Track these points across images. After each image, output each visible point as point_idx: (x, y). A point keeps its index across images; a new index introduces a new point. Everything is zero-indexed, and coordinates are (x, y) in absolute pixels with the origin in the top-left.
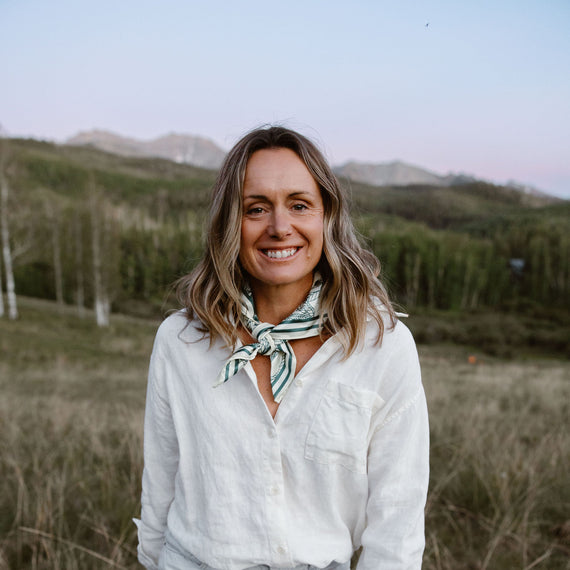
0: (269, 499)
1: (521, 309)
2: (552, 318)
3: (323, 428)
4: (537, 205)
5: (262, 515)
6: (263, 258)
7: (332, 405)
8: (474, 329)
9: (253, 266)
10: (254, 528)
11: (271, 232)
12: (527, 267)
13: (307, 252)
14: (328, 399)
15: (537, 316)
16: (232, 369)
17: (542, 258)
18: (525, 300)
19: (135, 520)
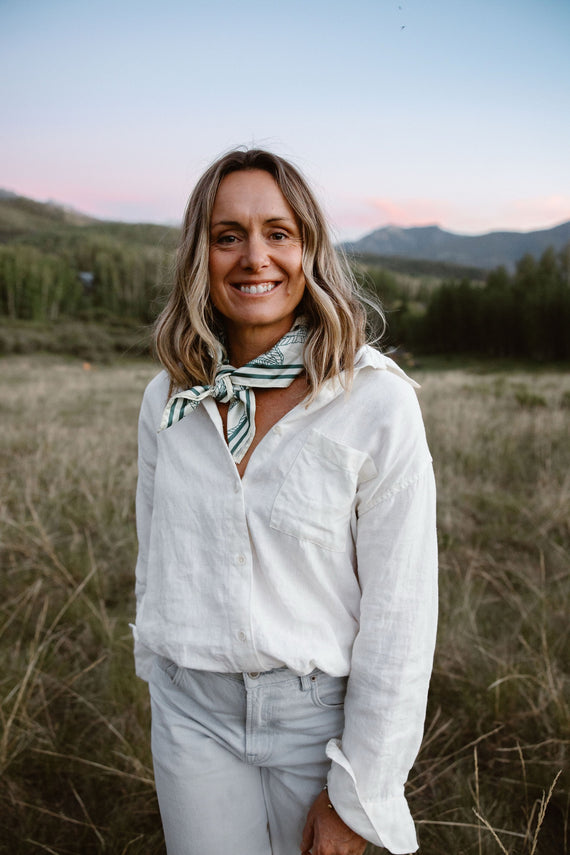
0: (233, 570)
1: (99, 318)
2: (126, 326)
3: (297, 489)
4: (81, 223)
5: (225, 590)
6: (235, 293)
7: (310, 462)
8: (63, 339)
9: (223, 301)
10: (216, 607)
11: (244, 263)
12: (97, 280)
13: (286, 288)
14: (307, 453)
15: (114, 325)
16: (177, 411)
17: (109, 271)
18: (101, 310)
19: (131, 625)
